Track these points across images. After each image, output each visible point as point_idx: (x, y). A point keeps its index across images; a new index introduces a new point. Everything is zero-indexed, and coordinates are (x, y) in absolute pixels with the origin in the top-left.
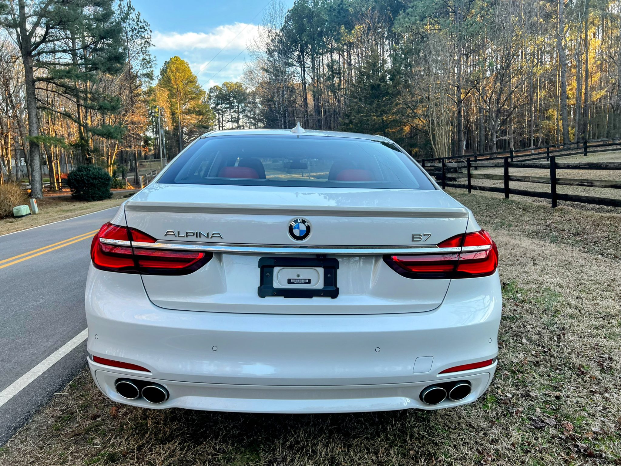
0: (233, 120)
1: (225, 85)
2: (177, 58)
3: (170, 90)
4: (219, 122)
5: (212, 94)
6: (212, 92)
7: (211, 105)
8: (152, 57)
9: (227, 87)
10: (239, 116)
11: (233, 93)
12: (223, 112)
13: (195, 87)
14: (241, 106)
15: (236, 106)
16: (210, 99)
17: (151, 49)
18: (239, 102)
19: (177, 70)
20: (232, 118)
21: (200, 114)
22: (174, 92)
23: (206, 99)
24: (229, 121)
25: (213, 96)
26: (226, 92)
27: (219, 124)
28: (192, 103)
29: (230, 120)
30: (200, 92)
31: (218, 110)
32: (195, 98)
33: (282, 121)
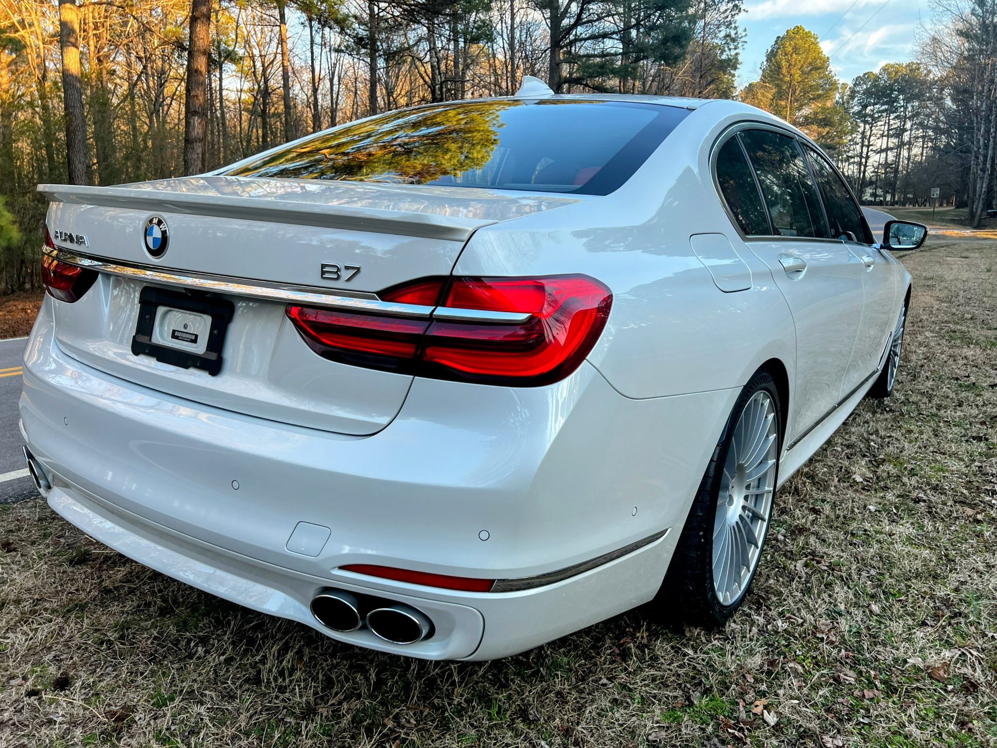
0: (891, 132)
1: (884, 69)
2: (798, 29)
3: (777, 86)
4: (863, 137)
5: (858, 89)
6: (859, 84)
7: (852, 108)
8: (740, 31)
9: (889, 74)
10: (904, 125)
11: (899, 83)
12: (874, 119)
13: (822, 78)
14: (913, 106)
15: (901, 107)
16: (852, 97)
17: (740, 18)
18: (908, 100)
19: (796, 49)
20: (889, 130)
21: (826, 125)
22: (784, 88)
23: (845, 97)
24: (882, 136)
25: (858, 92)
26: (885, 82)
27: (863, 142)
28: (813, 106)
29: (886, 133)
30: (833, 86)
31: (866, 115)
32: (819, 96)
33: (982, 129)
